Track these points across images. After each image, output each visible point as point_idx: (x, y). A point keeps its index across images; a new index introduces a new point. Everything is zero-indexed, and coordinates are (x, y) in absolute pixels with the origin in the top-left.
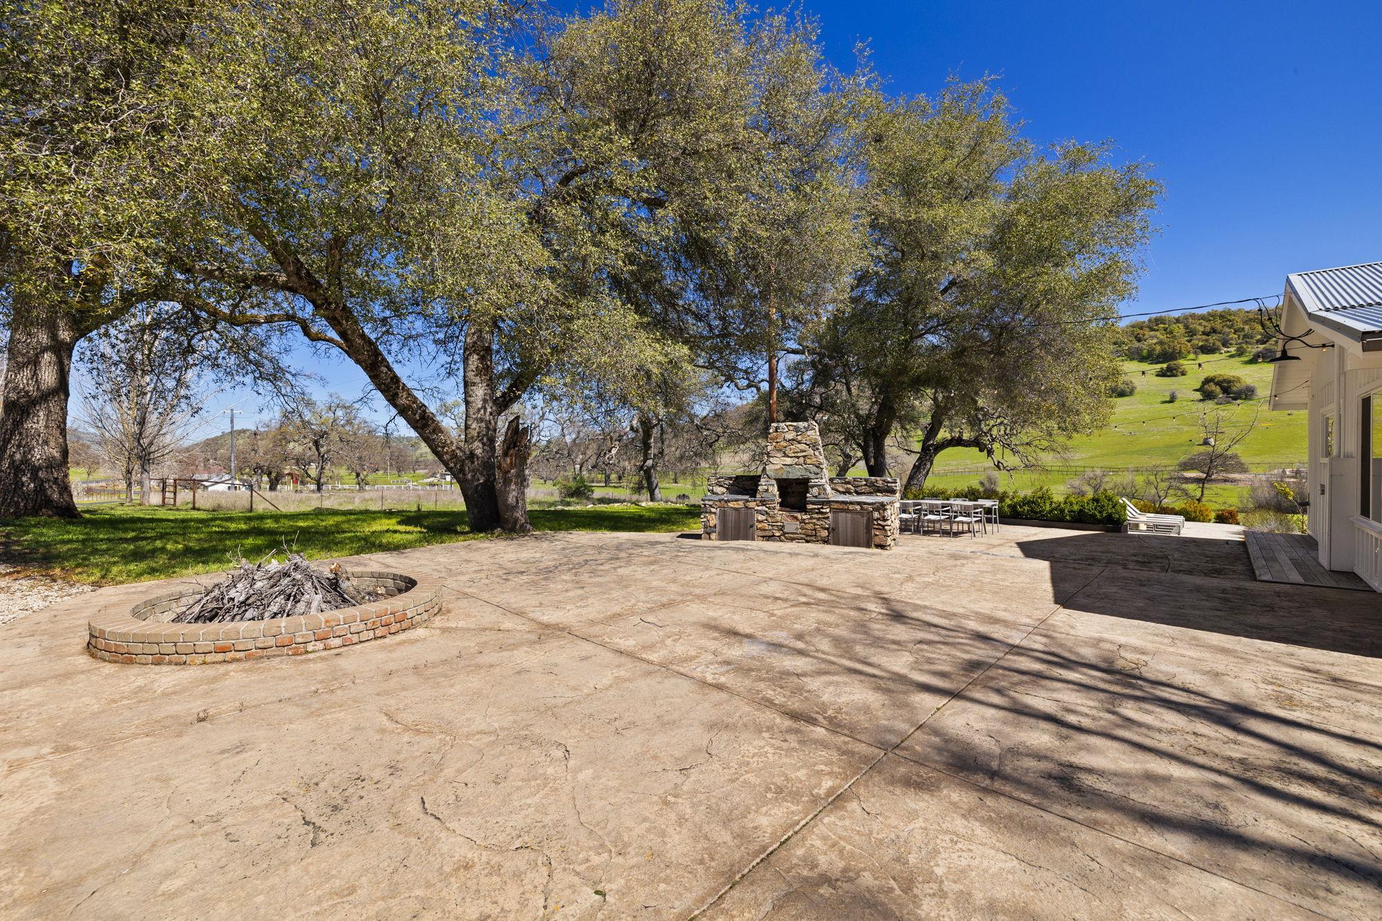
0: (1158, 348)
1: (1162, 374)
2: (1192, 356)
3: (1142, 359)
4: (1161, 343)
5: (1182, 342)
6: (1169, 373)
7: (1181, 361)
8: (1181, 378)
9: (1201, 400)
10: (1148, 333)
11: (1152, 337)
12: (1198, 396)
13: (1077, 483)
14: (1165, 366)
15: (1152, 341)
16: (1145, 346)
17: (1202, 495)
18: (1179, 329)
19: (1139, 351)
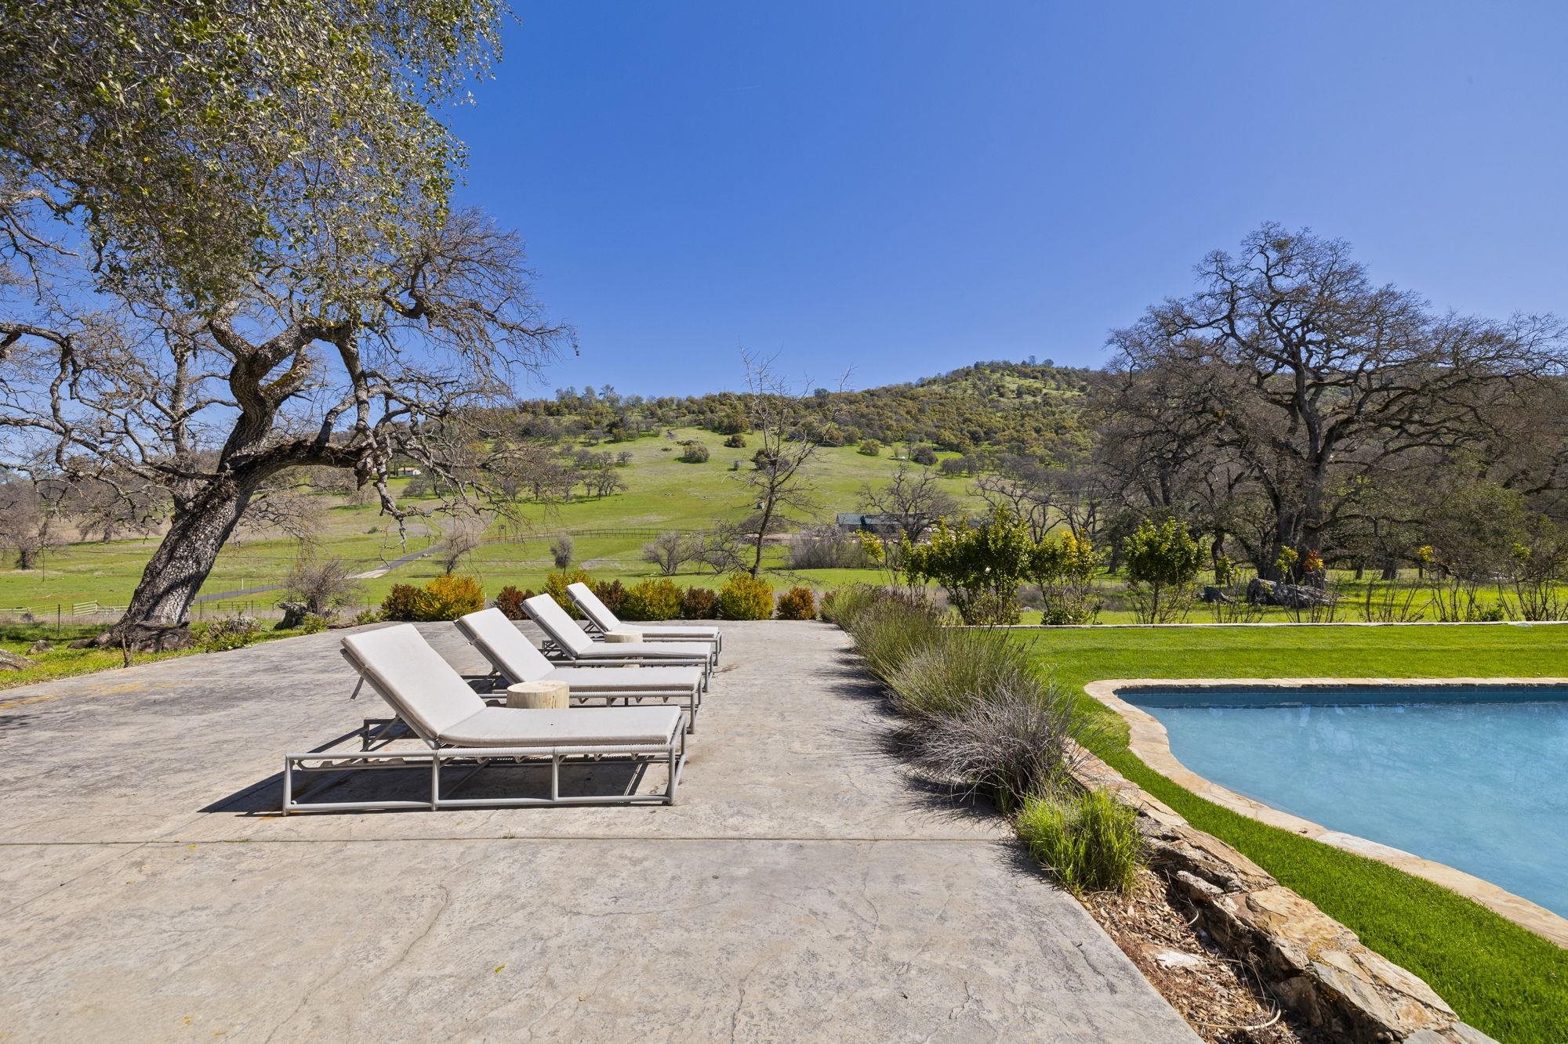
0: (726, 420)
1: (729, 444)
2: (749, 431)
3: (715, 430)
4: (728, 416)
5: (742, 418)
6: (733, 444)
7: (742, 434)
8: (741, 450)
9: (756, 470)
10: (719, 407)
11: (721, 410)
12: (753, 466)
13: (652, 547)
14: (730, 437)
15: (721, 414)
16: (716, 417)
17: (758, 560)
18: (740, 407)
19: (712, 421)
